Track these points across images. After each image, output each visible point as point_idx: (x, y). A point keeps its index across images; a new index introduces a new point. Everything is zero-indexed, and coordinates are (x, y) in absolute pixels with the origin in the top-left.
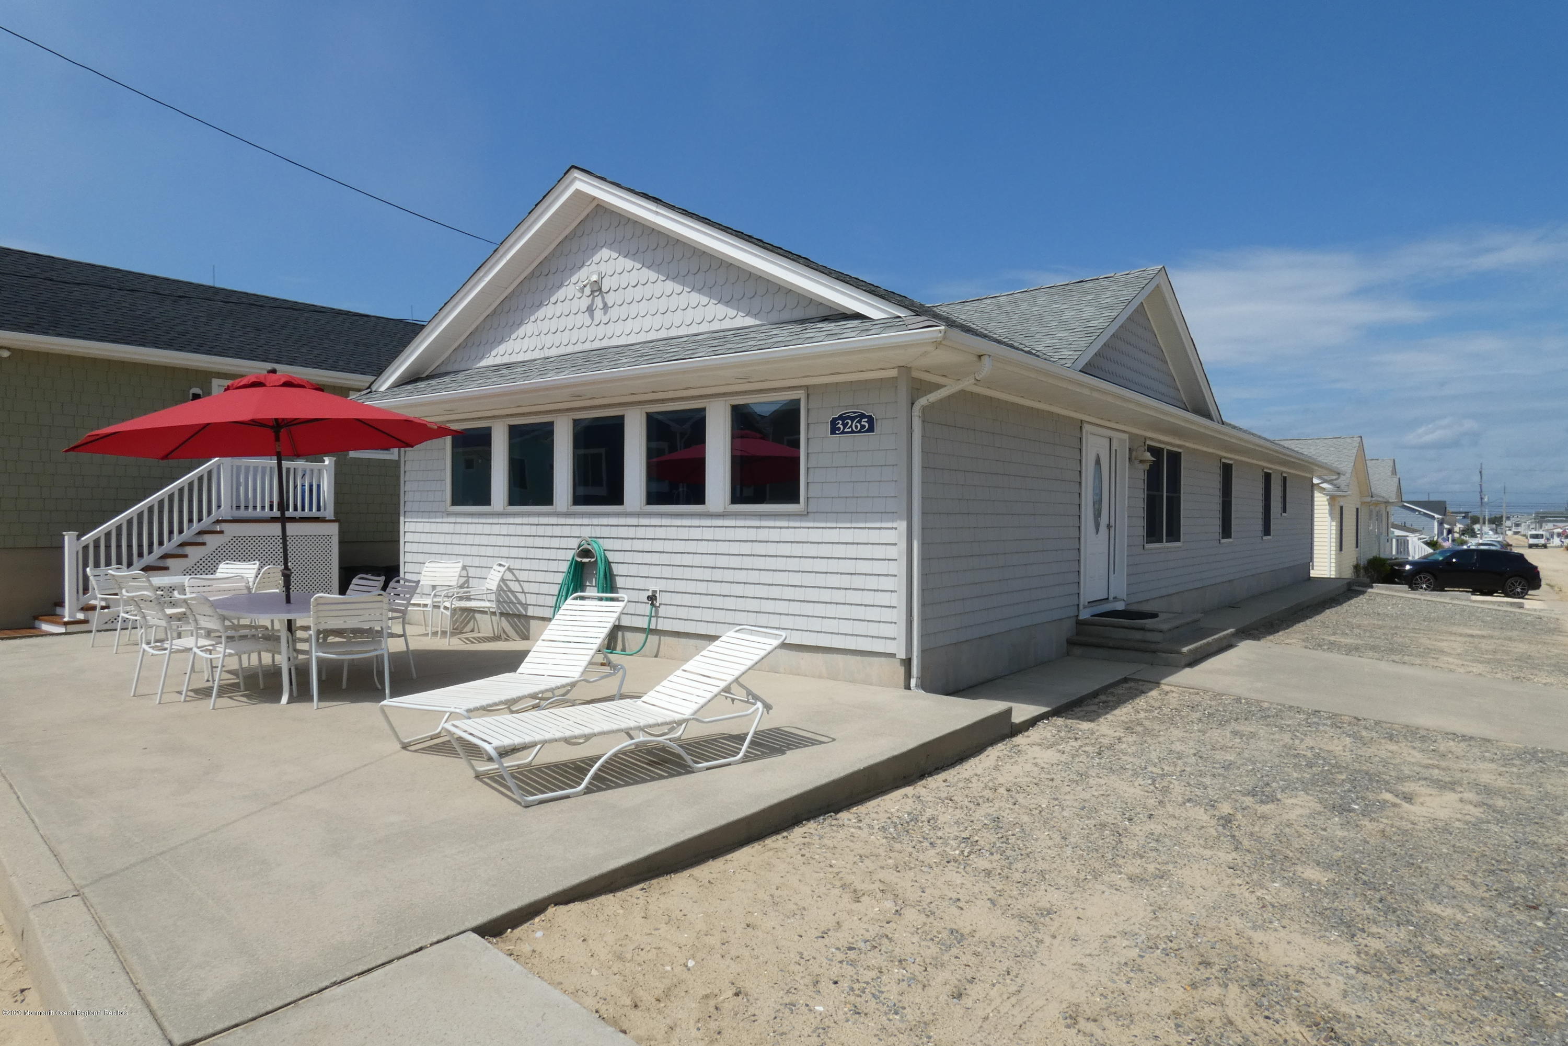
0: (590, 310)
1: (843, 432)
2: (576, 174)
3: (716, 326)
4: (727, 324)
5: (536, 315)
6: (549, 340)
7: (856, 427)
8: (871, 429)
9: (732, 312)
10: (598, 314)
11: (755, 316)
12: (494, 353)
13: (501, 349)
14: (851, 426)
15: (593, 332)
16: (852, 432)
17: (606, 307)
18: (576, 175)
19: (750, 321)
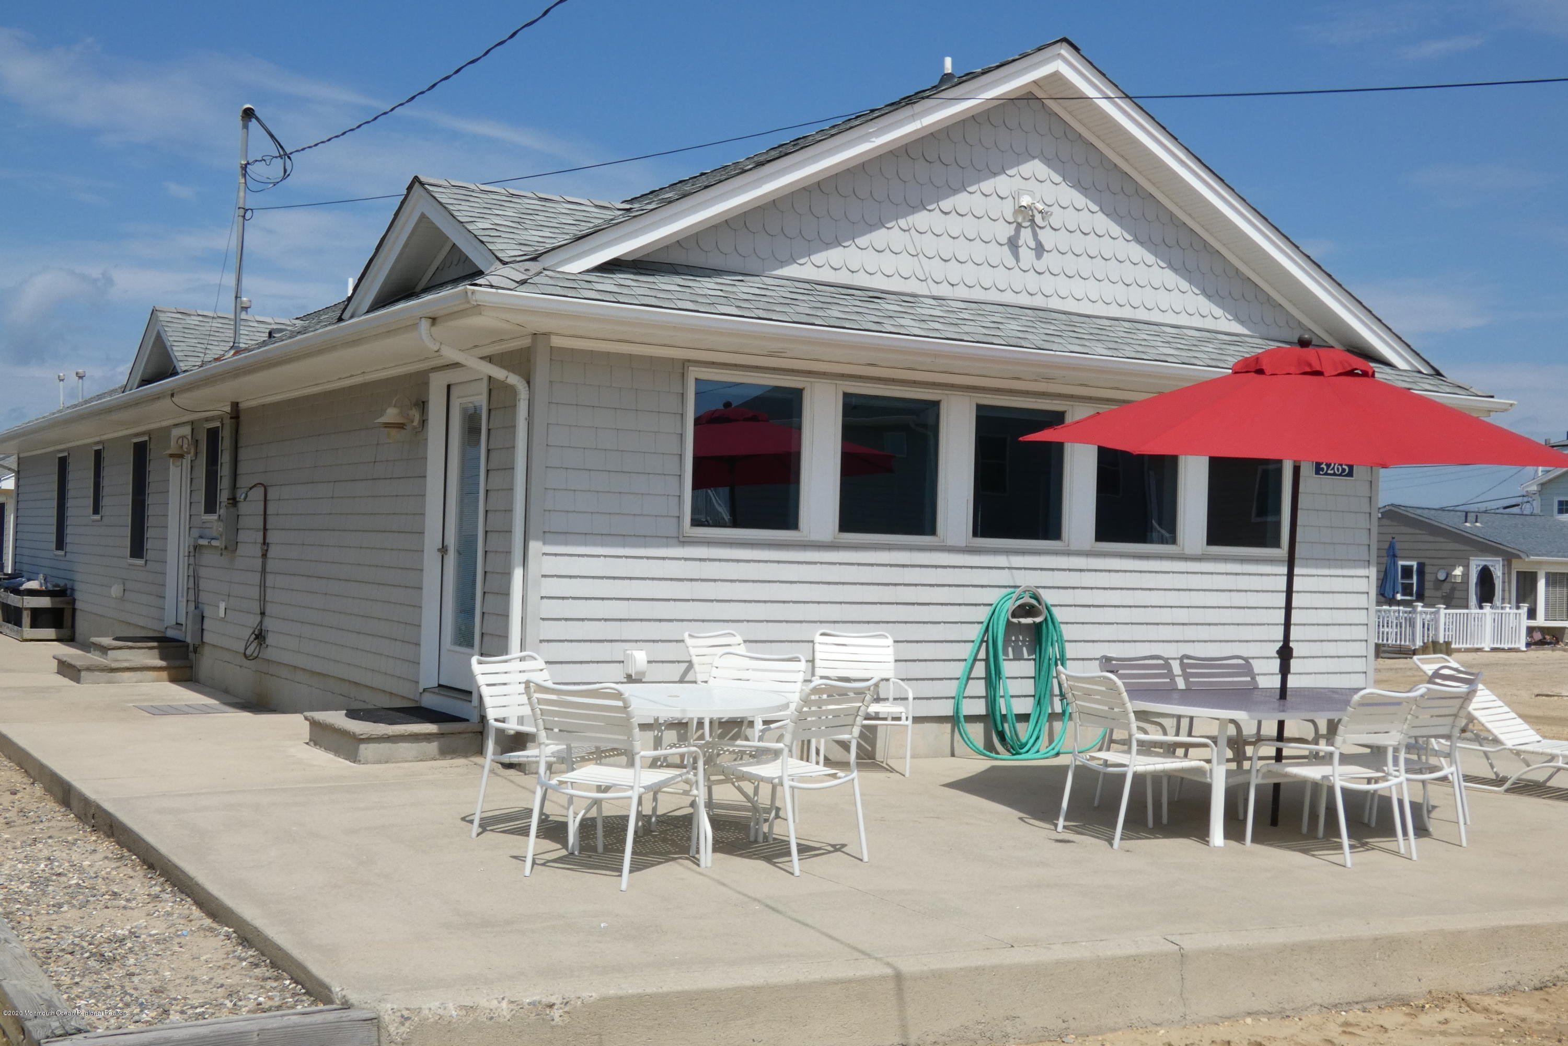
0: (1013, 244)
1: (1326, 474)
2: (1065, 51)
3: (1197, 322)
4: (1209, 324)
5: (910, 219)
6: (936, 269)
7: (1338, 469)
8: (1350, 474)
9: (1218, 312)
10: (1027, 255)
11: (1242, 323)
12: (818, 258)
13: (835, 255)
14: (1333, 469)
15: (1017, 279)
16: (1334, 474)
17: (1040, 250)
18: (1063, 52)
19: (1237, 328)
